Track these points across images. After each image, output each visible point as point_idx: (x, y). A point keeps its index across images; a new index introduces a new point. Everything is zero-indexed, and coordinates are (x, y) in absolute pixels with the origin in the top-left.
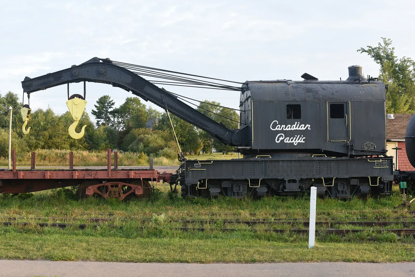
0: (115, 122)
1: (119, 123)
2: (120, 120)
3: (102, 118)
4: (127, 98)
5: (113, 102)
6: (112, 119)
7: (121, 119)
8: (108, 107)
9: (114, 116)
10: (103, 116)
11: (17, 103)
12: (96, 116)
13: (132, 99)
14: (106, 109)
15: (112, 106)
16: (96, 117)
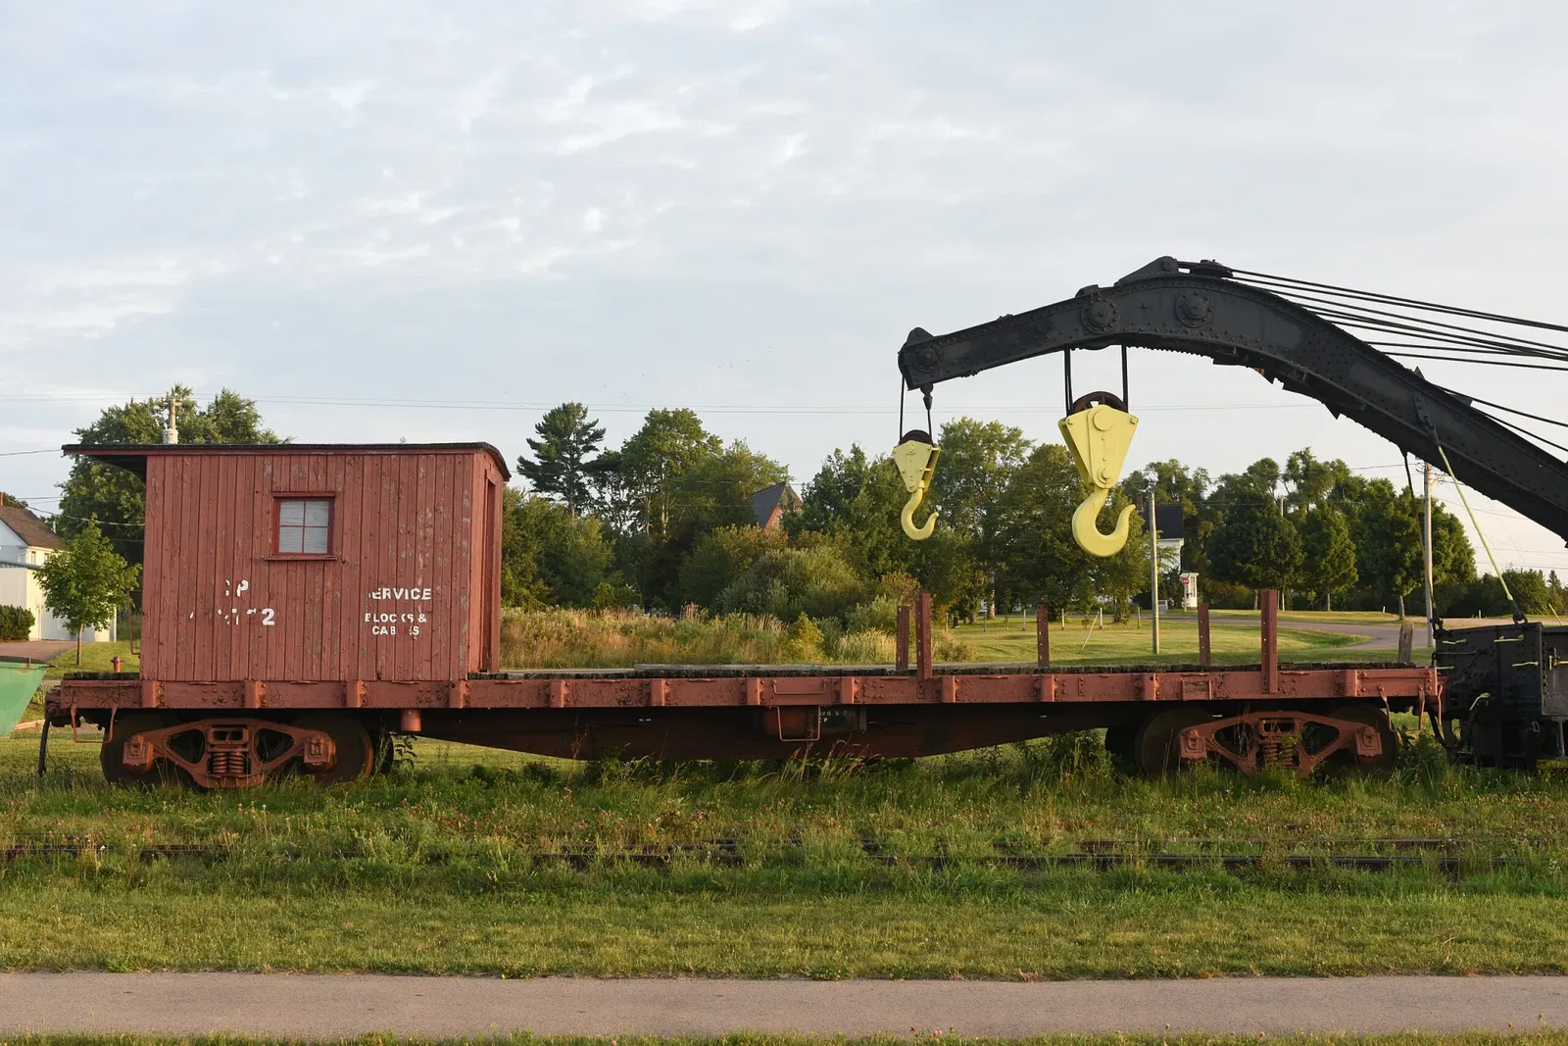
0: (605, 503)
1: (619, 506)
2: (623, 495)
3: (556, 490)
4: (651, 414)
5: (597, 427)
6: (594, 493)
7: (626, 491)
8: (581, 447)
9: (602, 482)
10: (561, 480)
11: (255, 434)
12: (535, 483)
13: (671, 415)
14: (572, 455)
15: (593, 444)
16: (535, 485)
